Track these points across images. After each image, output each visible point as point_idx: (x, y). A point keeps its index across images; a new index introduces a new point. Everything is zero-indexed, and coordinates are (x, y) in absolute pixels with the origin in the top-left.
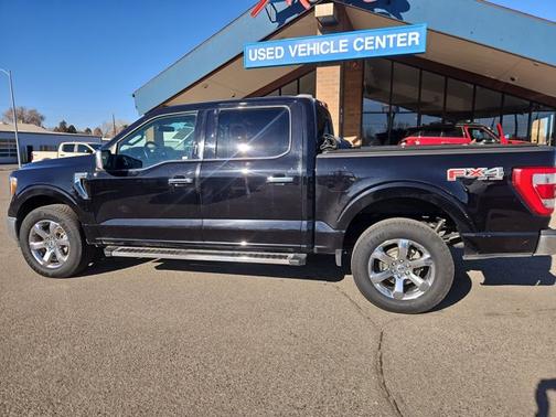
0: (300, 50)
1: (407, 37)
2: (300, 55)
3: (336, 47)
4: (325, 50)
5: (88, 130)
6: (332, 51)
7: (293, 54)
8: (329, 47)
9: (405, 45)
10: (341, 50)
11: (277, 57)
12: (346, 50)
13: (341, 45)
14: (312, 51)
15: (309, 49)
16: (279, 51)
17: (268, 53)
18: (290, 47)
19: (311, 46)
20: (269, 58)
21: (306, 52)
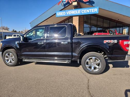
0: (69, 13)
1: (94, 10)
2: (69, 14)
3: (78, 12)
4: (75, 13)
5: (20, 32)
7: (67, 14)
9: (94, 12)
10: (79, 13)
11: (64, 14)
13: (79, 12)
14: (72, 13)
15: (71, 13)
16: (64, 13)
17: (62, 13)
18: (67, 12)
19: (72, 12)
20: (62, 15)
21: (70, 13)
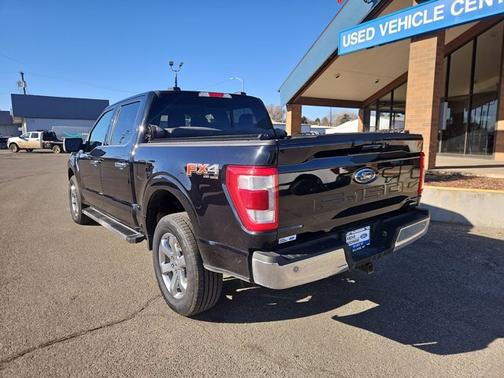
0: (391, 27)
2: (390, 32)
3: (430, 16)
4: (417, 22)
6: (426, 22)
7: (383, 33)
8: (422, 17)
10: (436, 19)
11: (368, 39)
12: (442, 18)
13: (436, 13)
14: (403, 26)
15: (400, 24)
16: (371, 32)
17: (360, 36)
18: (381, 26)
19: (403, 20)
20: (360, 41)
21: (396, 28)
